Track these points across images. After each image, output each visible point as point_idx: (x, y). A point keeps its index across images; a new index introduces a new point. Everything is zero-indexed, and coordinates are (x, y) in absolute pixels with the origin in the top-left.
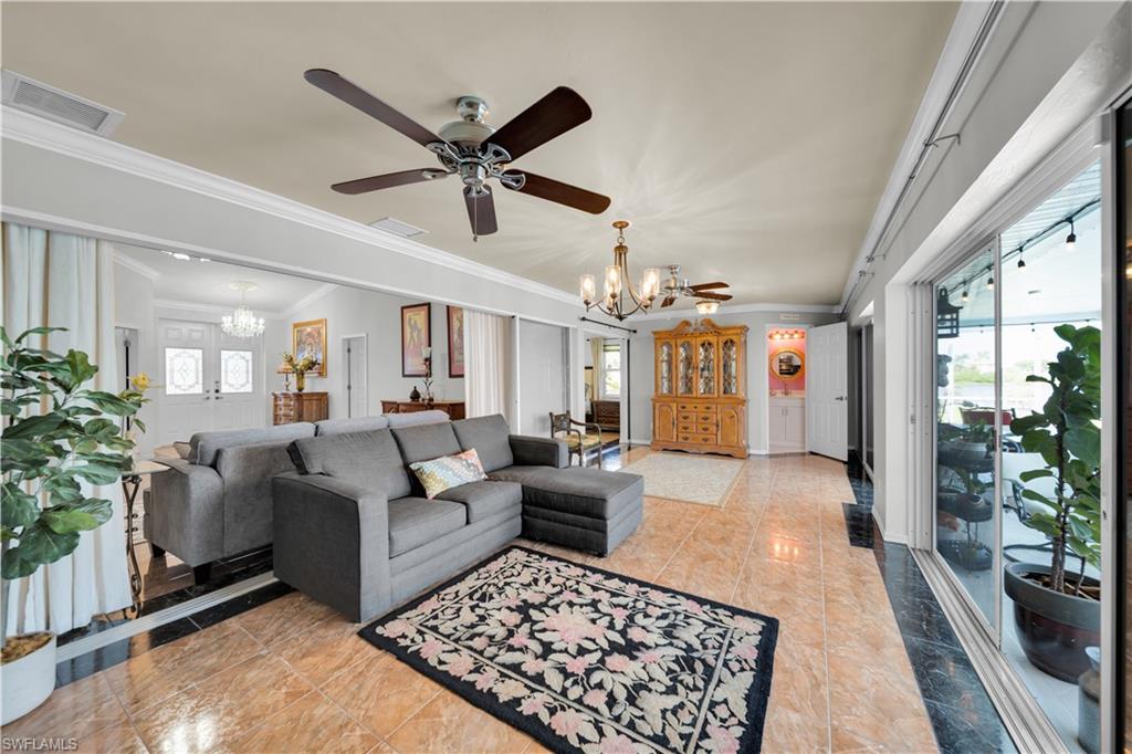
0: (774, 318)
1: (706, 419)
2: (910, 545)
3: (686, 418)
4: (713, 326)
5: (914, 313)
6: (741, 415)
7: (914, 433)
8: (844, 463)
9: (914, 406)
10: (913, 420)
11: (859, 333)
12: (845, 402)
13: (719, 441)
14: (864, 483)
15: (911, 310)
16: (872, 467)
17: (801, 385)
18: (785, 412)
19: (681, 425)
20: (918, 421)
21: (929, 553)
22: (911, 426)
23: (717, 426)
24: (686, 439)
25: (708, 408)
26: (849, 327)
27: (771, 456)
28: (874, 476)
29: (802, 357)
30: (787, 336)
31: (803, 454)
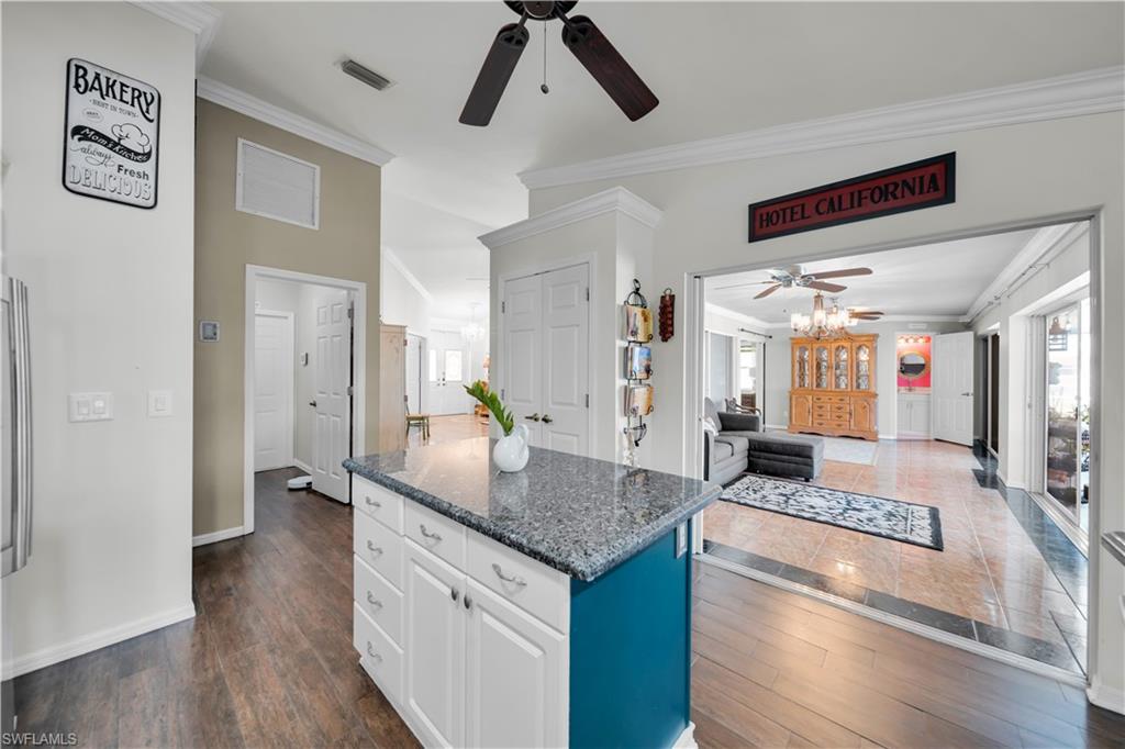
0: (903, 327)
1: (839, 408)
2: (1027, 490)
3: (821, 407)
4: (846, 333)
5: (1031, 335)
6: (872, 406)
7: (1031, 415)
8: (970, 447)
9: (1031, 397)
10: (1030, 406)
11: (986, 340)
12: (971, 398)
13: (852, 427)
14: (989, 460)
15: (1029, 333)
16: (997, 450)
17: (926, 382)
18: (910, 405)
19: (816, 414)
20: (1034, 408)
21: (1042, 494)
22: (1028, 411)
23: (851, 414)
24: (821, 424)
25: (841, 400)
26: (975, 335)
27: (899, 440)
28: (999, 456)
29: (927, 357)
30: (911, 341)
31: (928, 441)
